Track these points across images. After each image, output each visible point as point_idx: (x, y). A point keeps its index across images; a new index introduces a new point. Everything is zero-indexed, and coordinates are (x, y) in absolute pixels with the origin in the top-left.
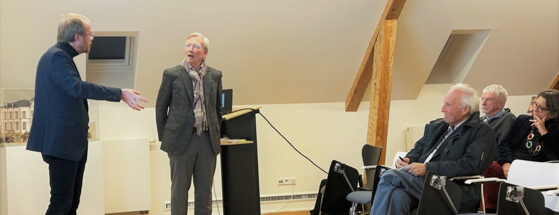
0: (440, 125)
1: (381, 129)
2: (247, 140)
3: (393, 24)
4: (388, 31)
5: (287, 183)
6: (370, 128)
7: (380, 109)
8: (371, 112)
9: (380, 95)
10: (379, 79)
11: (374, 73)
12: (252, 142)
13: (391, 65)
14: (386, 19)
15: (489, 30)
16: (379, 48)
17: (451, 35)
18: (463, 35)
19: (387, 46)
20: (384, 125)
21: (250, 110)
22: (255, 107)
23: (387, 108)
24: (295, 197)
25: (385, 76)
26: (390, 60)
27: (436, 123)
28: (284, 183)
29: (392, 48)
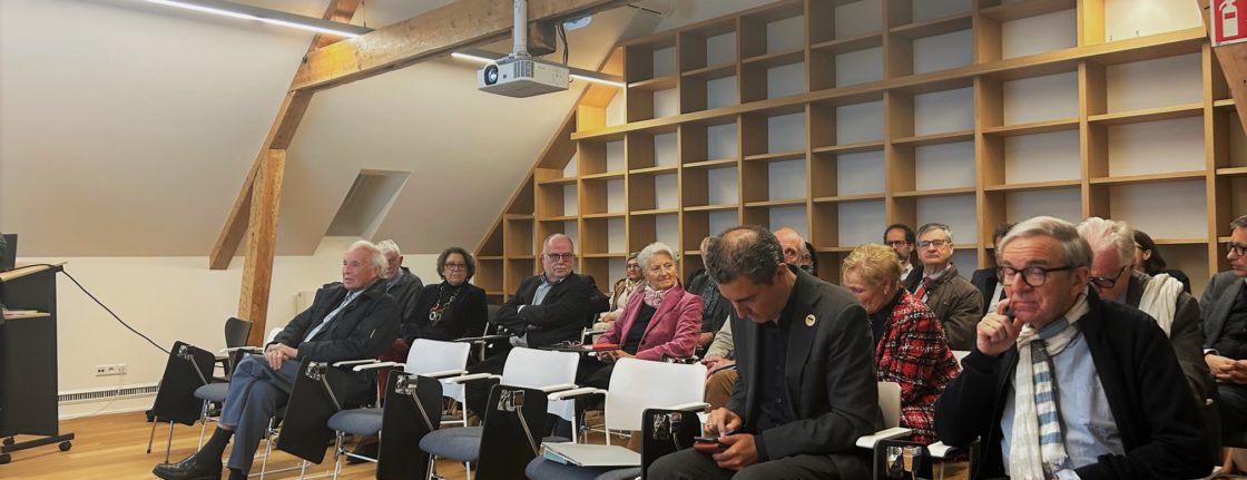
0: (336, 291)
1: (259, 295)
2: (39, 311)
3: (281, 155)
4: (273, 165)
5: (112, 372)
6: (243, 293)
7: (258, 267)
8: (246, 272)
9: (259, 250)
10: (258, 227)
11: (251, 218)
12: (48, 314)
13: (277, 209)
14: (271, 148)
15: (408, 173)
16: (259, 187)
17: (360, 176)
18: (375, 177)
19: (271, 183)
20: (263, 289)
21: (47, 267)
22: (55, 262)
23: (270, 267)
24: (123, 392)
25: (267, 223)
26: (274, 203)
27: (333, 288)
28: (107, 372)
29: (278, 187)
